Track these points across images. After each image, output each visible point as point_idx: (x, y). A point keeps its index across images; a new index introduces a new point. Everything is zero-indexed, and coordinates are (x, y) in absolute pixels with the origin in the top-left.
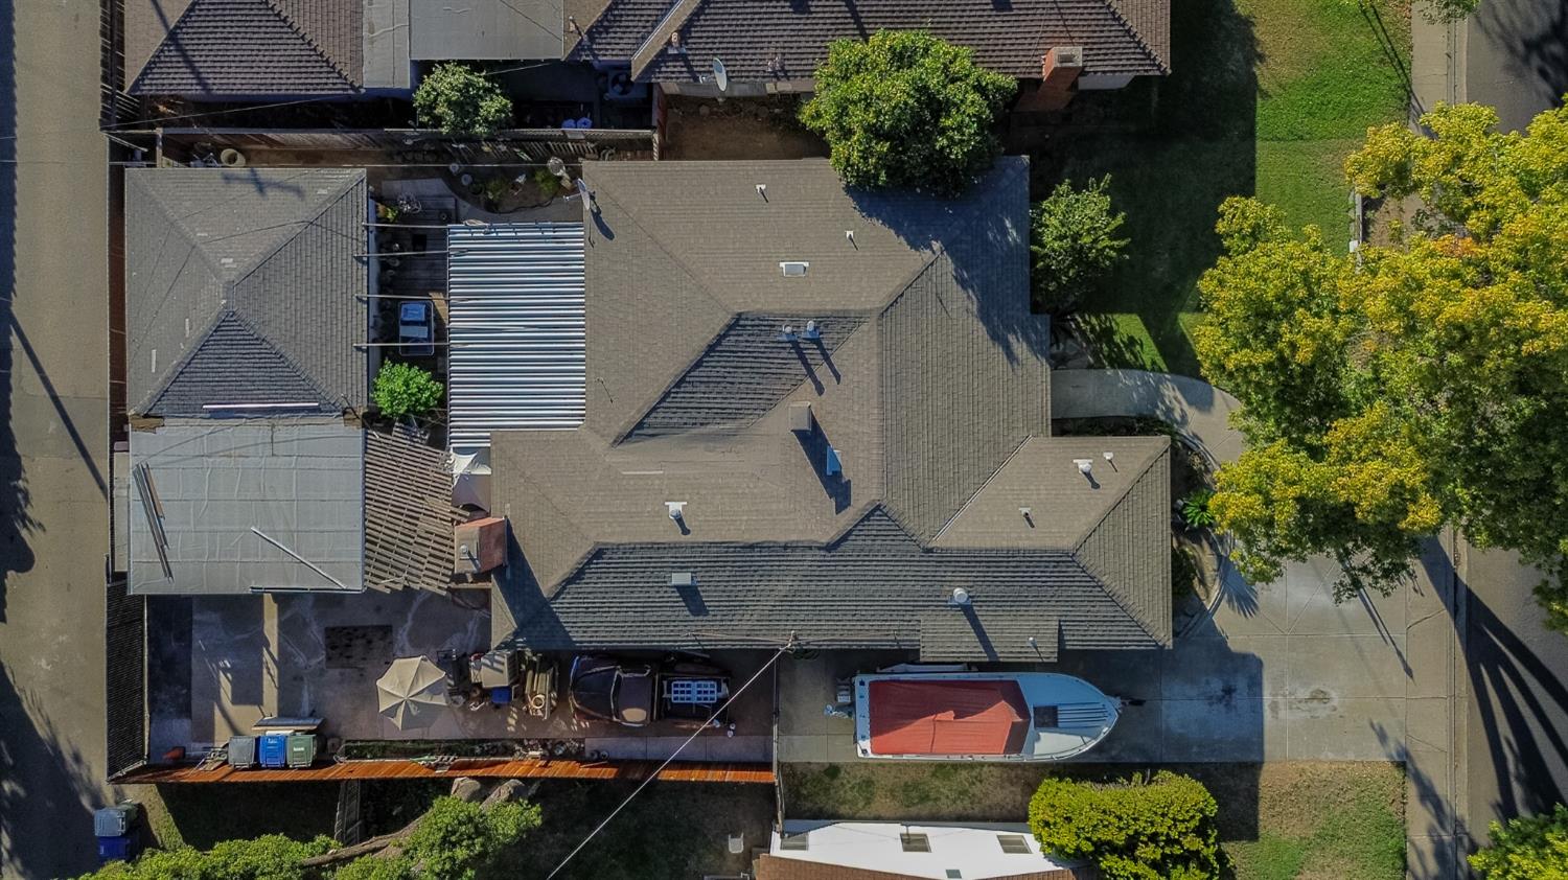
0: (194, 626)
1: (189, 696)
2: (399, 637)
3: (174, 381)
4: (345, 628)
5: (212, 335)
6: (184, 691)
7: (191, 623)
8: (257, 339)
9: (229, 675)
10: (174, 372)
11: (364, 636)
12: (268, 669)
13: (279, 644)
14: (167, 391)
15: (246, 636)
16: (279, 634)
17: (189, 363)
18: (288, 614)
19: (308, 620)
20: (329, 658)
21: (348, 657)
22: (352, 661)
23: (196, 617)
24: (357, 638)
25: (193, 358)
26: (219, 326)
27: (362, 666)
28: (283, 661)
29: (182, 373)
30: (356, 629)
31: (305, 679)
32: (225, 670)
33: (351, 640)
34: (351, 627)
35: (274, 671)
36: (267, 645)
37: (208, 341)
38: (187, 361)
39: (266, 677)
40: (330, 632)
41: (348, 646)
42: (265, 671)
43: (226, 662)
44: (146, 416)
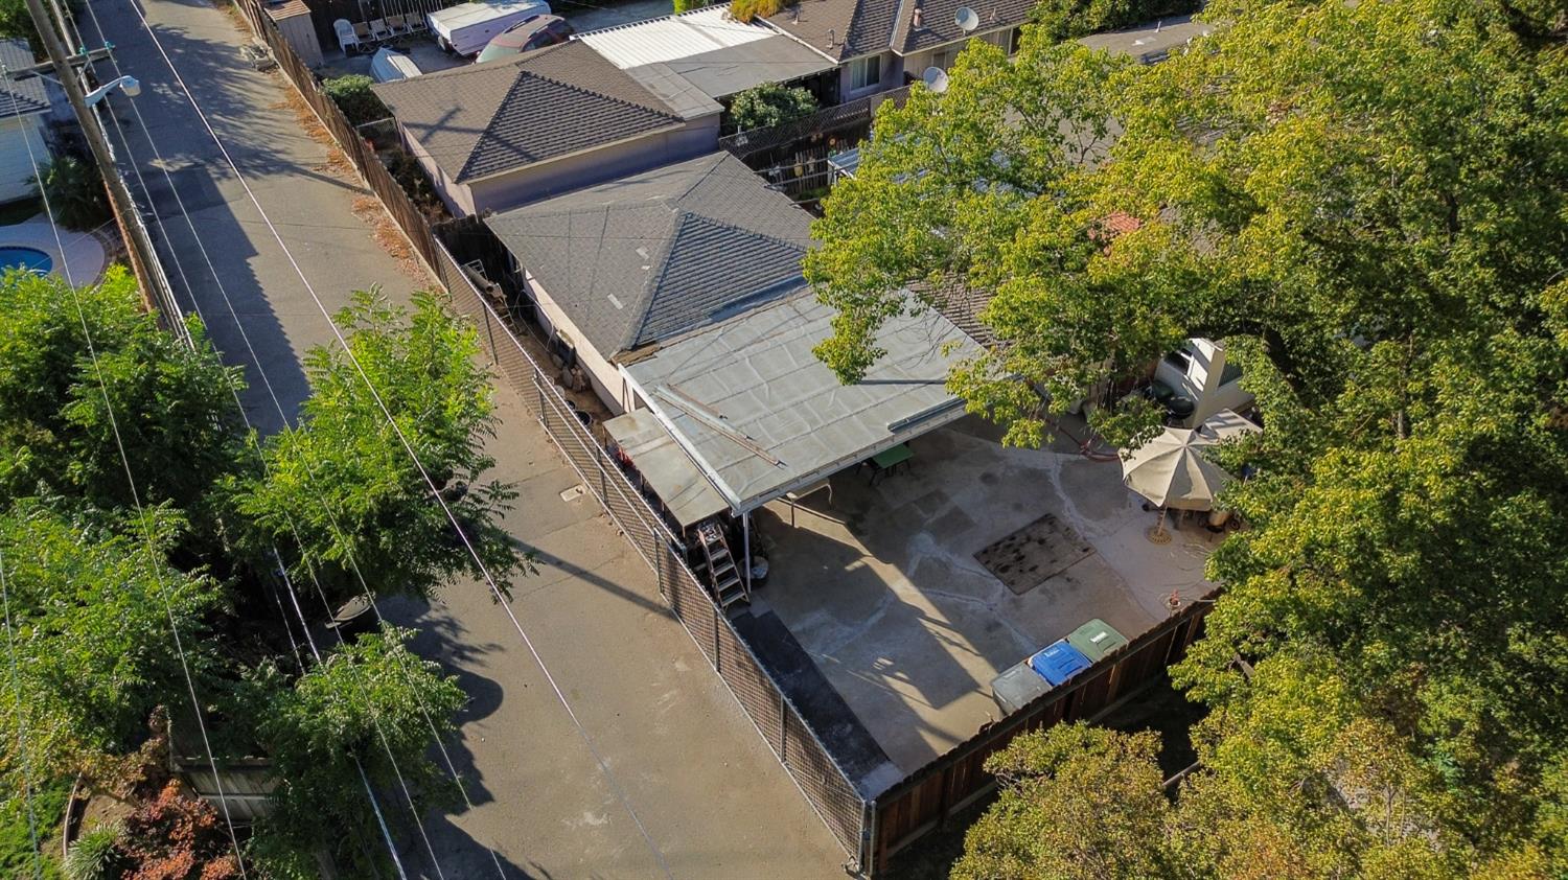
0: (800, 641)
1: (860, 730)
2: (1071, 520)
3: (655, 300)
4: (998, 544)
5: (678, 241)
6: (849, 728)
7: (791, 638)
8: (728, 229)
9: (899, 674)
10: (650, 290)
11: (1029, 539)
12: (945, 639)
13: (933, 602)
14: (650, 312)
15: (880, 615)
16: (922, 592)
17: (664, 275)
18: (914, 566)
19: (944, 559)
20: (1011, 584)
21: (1033, 569)
22: (1041, 571)
23: (794, 628)
24: (1022, 545)
25: (666, 270)
26: (682, 230)
27: (1059, 570)
28: (957, 619)
29: (659, 288)
30: (1012, 538)
31: (1002, 621)
32: (889, 671)
33: (1016, 551)
34: (1006, 538)
35: (958, 638)
36: (921, 614)
37: (676, 247)
38: (661, 274)
39: (953, 651)
40: (984, 556)
41: (1020, 558)
42: (945, 644)
43: (881, 660)
44: (635, 348)
